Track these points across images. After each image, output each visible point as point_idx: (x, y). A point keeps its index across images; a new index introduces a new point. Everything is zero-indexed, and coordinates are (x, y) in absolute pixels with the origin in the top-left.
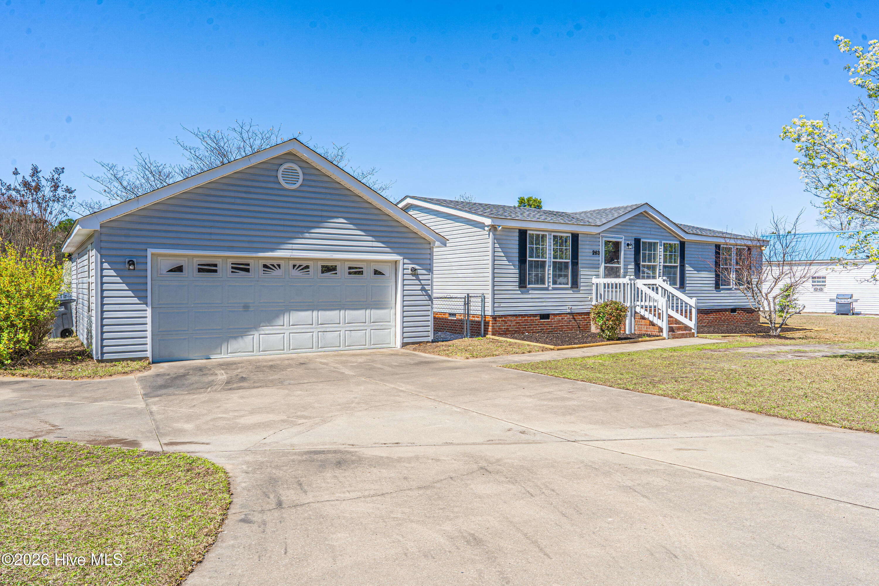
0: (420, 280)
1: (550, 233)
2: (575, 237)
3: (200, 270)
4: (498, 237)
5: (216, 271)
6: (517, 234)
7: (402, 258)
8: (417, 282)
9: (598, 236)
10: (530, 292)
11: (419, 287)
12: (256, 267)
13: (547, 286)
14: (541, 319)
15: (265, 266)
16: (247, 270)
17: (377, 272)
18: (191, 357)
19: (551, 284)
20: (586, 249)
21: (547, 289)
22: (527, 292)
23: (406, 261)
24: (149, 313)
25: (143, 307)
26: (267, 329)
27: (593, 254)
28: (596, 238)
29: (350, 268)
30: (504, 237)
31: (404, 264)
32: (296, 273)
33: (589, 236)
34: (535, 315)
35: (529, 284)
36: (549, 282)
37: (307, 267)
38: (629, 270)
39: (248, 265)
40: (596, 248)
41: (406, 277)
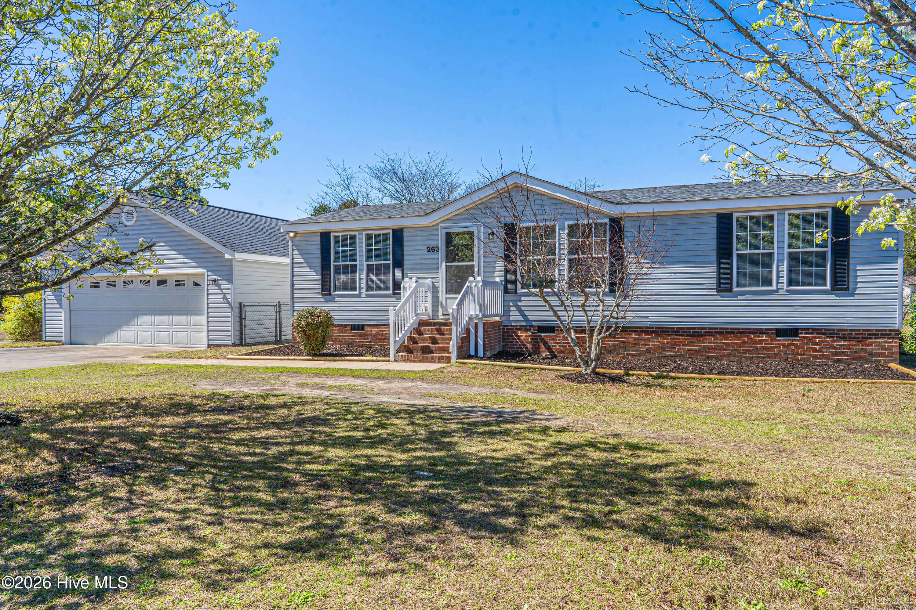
0: (221, 290)
1: (361, 232)
2: (398, 233)
3: (91, 287)
4: (297, 243)
5: (98, 287)
6: (319, 238)
7: (205, 271)
8: (219, 291)
9: (435, 228)
10: (336, 299)
11: (221, 296)
12: (119, 283)
13: (357, 293)
14: (352, 329)
15: (124, 282)
16: (115, 286)
17: (196, 284)
18: (88, 343)
19: (364, 290)
20: (418, 245)
21: (359, 296)
22: (333, 300)
23: (209, 273)
24: (63, 314)
25: (61, 310)
26: (125, 328)
27: (429, 251)
28: (433, 230)
29: (176, 281)
30: (304, 243)
31: (208, 276)
32: (142, 286)
33: (420, 229)
34: (345, 326)
35: (335, 291)
36: (360, 289)
37: (149, 282)
38: (497, 269)
39: (115, 282)
40: (431, 244)
41: (210, 287)
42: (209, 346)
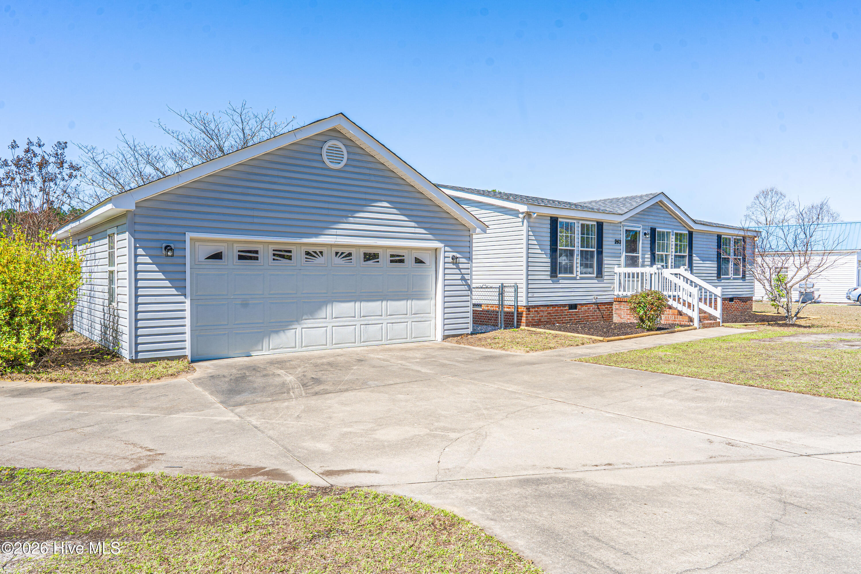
0: (460, 269)
1: (578, 221)
2: (600, 225)
3: (241, 258)
4: (532, 224)
5: (256, 259)
6: (549, 222)
7: (443, 245)
8: (457, 271)
9: (620, 225)
10: (561, 281)
11: (459, 277)
12: (298, 254)
13: (575, 275)
14: (569, 309)
15: (308, 253)
16: (290, 258)
17: (418, 261)
18: (231, 354)
19: (579, 273)
20: (609, 238)
21: (575, 279)
22: (557, 282)
23: (447, 249)
24: (187, 306)
25: (181, 298)
26: (309, 323)
27: (615, 243)
28: (618, 226)
29: (392, 256)
30: (537, 225)
31: (445, 252)
32: (338, 261)
33: (612, 224)
34: (565, 306)
35: (560, 273)
36: (577, 271)
37: (350, 254)
38: (646, 260)
39: (290, 251)
40: (617, 237)
41: (447, 266)
42: (446, 337)
